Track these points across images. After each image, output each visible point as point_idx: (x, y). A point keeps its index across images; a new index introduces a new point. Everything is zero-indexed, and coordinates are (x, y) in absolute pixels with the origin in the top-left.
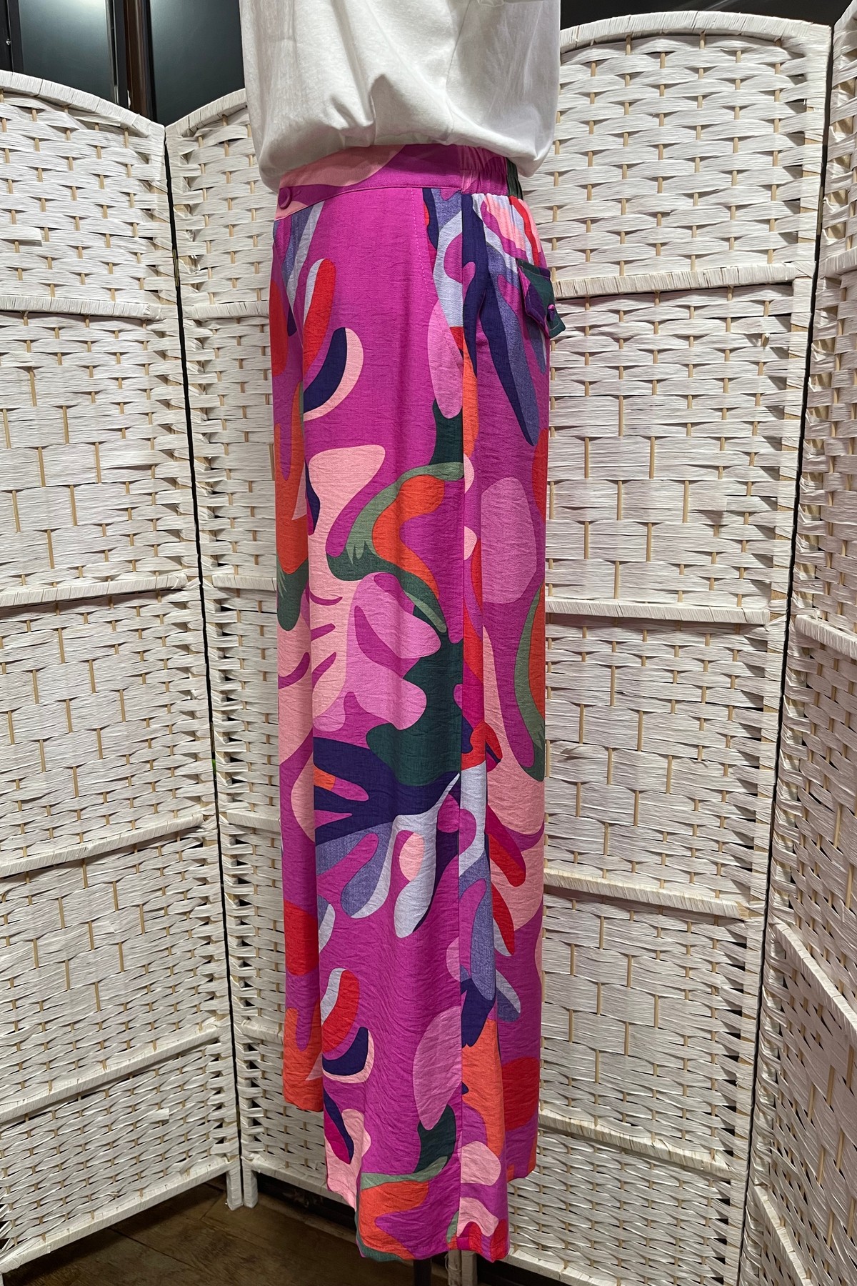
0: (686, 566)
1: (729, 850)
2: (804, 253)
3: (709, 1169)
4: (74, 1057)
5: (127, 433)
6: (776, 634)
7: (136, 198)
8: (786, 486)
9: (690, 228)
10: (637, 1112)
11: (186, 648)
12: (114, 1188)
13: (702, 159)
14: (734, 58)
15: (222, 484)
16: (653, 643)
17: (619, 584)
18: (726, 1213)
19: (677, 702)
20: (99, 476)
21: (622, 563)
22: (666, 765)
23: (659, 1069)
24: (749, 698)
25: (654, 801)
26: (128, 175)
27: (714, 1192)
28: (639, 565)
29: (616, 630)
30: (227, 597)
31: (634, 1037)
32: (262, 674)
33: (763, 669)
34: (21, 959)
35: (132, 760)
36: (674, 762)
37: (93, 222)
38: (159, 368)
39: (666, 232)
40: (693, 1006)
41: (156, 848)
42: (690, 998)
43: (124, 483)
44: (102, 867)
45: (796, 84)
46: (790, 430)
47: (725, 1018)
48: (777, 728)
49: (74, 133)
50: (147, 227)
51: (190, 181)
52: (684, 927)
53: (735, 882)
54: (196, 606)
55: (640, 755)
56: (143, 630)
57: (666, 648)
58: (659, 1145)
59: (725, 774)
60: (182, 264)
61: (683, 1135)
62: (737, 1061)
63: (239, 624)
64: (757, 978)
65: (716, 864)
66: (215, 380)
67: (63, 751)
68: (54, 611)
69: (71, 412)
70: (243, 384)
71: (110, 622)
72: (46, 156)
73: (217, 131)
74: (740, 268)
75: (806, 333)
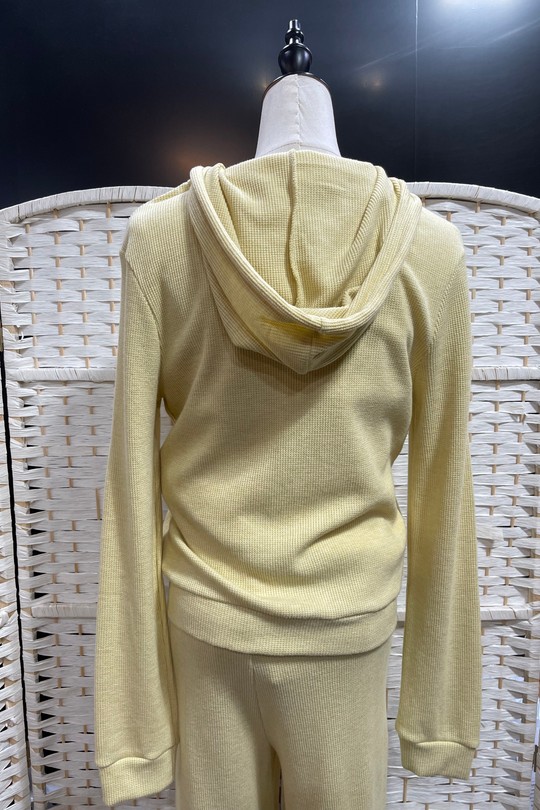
6: (536, 626)
15: (42, 523)
24: (515, 671)
30: (46, 624)
32: (81, 689)
51: (15, 260)
54: (14, 639)
59: (497, 728)
60: (6, 332)
63: (57, 647)
65: (490, 794)
66: (39, 434)
73: (48, 221)
74: (508, 368)
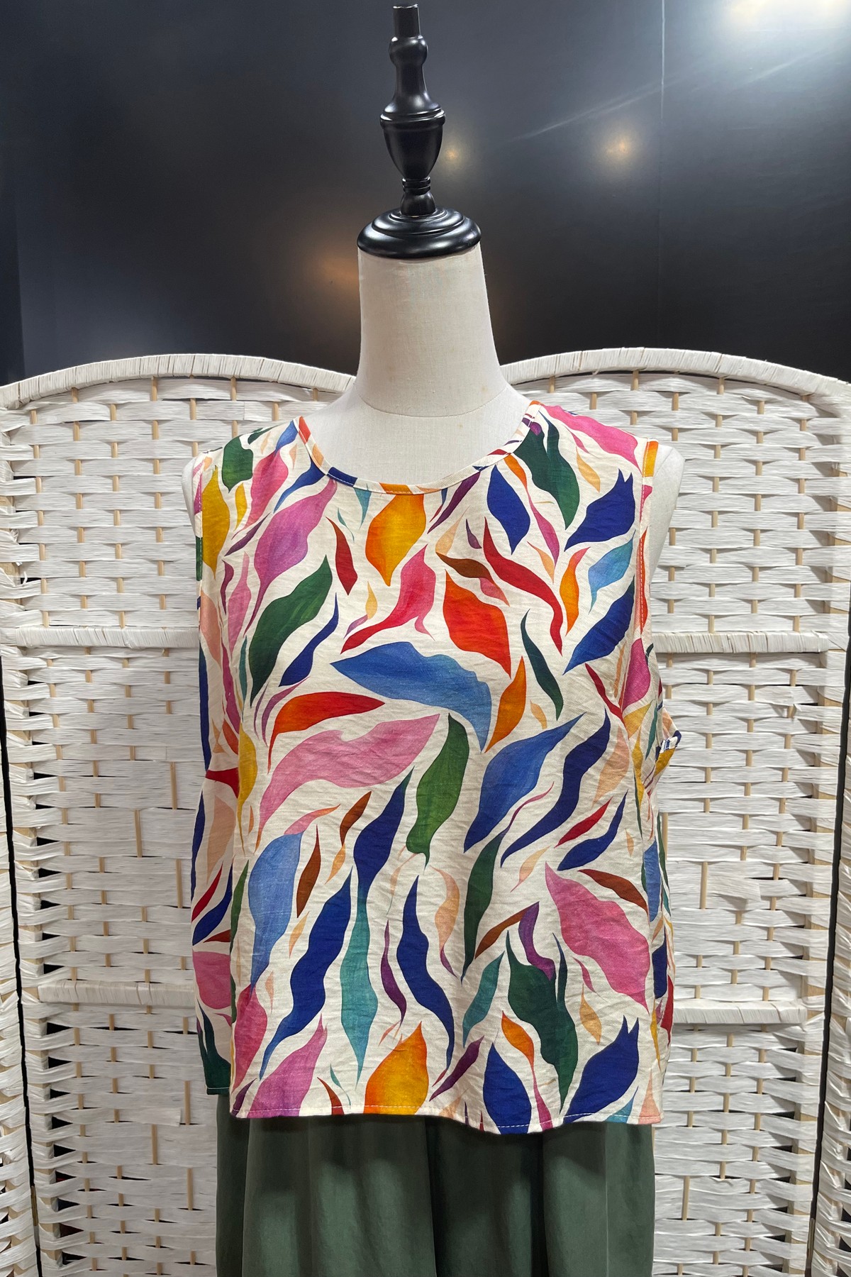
0: (705, 957)
2: (840, 626)
6: (813, 1034)
8: (822, 871)
9: (708, 585)
13: (721, 513)
14: (756, 408)
15: (55, 860)
19: (695, 1113)
22: (679, 1186)
24: (780, 1104)
25: (667, 1228)
30: (60, 1012)
32: (113, 1112)
33: (800, 1073)
36: (692, 1182)
39: (680, 588)
45: (824, 444)
46: (826, 811)
48: (816, 1137)
51: (14, 464)
57: (681, 1051)
59: (751, 1191)
63: (78, 1048)
66: (50, 726)
70: (93, 733)
73: (63, 406)
74: (769, 634)
75: (841, 709)
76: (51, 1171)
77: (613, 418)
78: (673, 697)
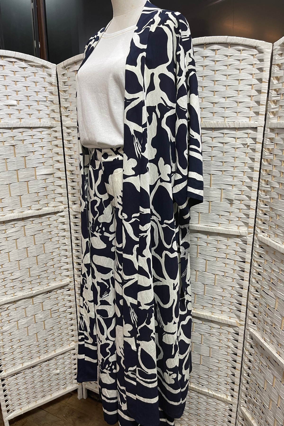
0: (221, 215)
1: (234, 304)
2: (261, 119)
3: (226, 401)
4: (30, 355)
5: (45, 164)
6: (250, 239)
7: (47, 88)
8: (254, 193)
9: (224, 108)
10: (204, 382)
11: (64, 229)
12: (42, 394)
13: (228, 86)
14: (240, 52)
15: (75, 178)
16: (211, 238)
17: (200, 219)
18: (231, 414)
19: (218, 257)
20: (36, 177)
21: (201, 213)
22: (214, 277)
23: (211, 369)
24: (241, 258)
25: (210, 288)
26: (45, 81)
27: (227, 407)
28: (206, 214)
29: (199, 234)
30: (77, 214)
31: (203, 359)
33: (245, 250)
34: (13, 327)
35: (47, 265)
36: (217, 276)
37: (33, 97)
38: (55, 142)
39: (216, 109)
40: (222, 351)
41: (55, 291)
42: (221, 349)
43: (44, 179)
44: (38, 298)
45: (260, 62)
46: (256, 175)
47: (231, 356)
48: (250, 268)
49: (27, 69)
50: (51, 97)
51: (64, 82)
52: (219, 327)
53: (235, 314)
54: (67, 216)
55: (205, 273)
56: (50, 225)
57: (215, 240)
58: (210, 392)
59: (233, 281)
60: (62, 109)
61: (217, 390)
62: (235, 369)
64: (242, 345)
65: (230, 308)
66: (73, 146)
67: (25, 263)
68: (22, 220)
69: (27, 158)
71: (40, 223)
72: (18, 76)
73: (73, 67)
74: (240, 122)
75: (261, 145)
76: (76, 250)
77: (198, 59)
78: (214, 141)
